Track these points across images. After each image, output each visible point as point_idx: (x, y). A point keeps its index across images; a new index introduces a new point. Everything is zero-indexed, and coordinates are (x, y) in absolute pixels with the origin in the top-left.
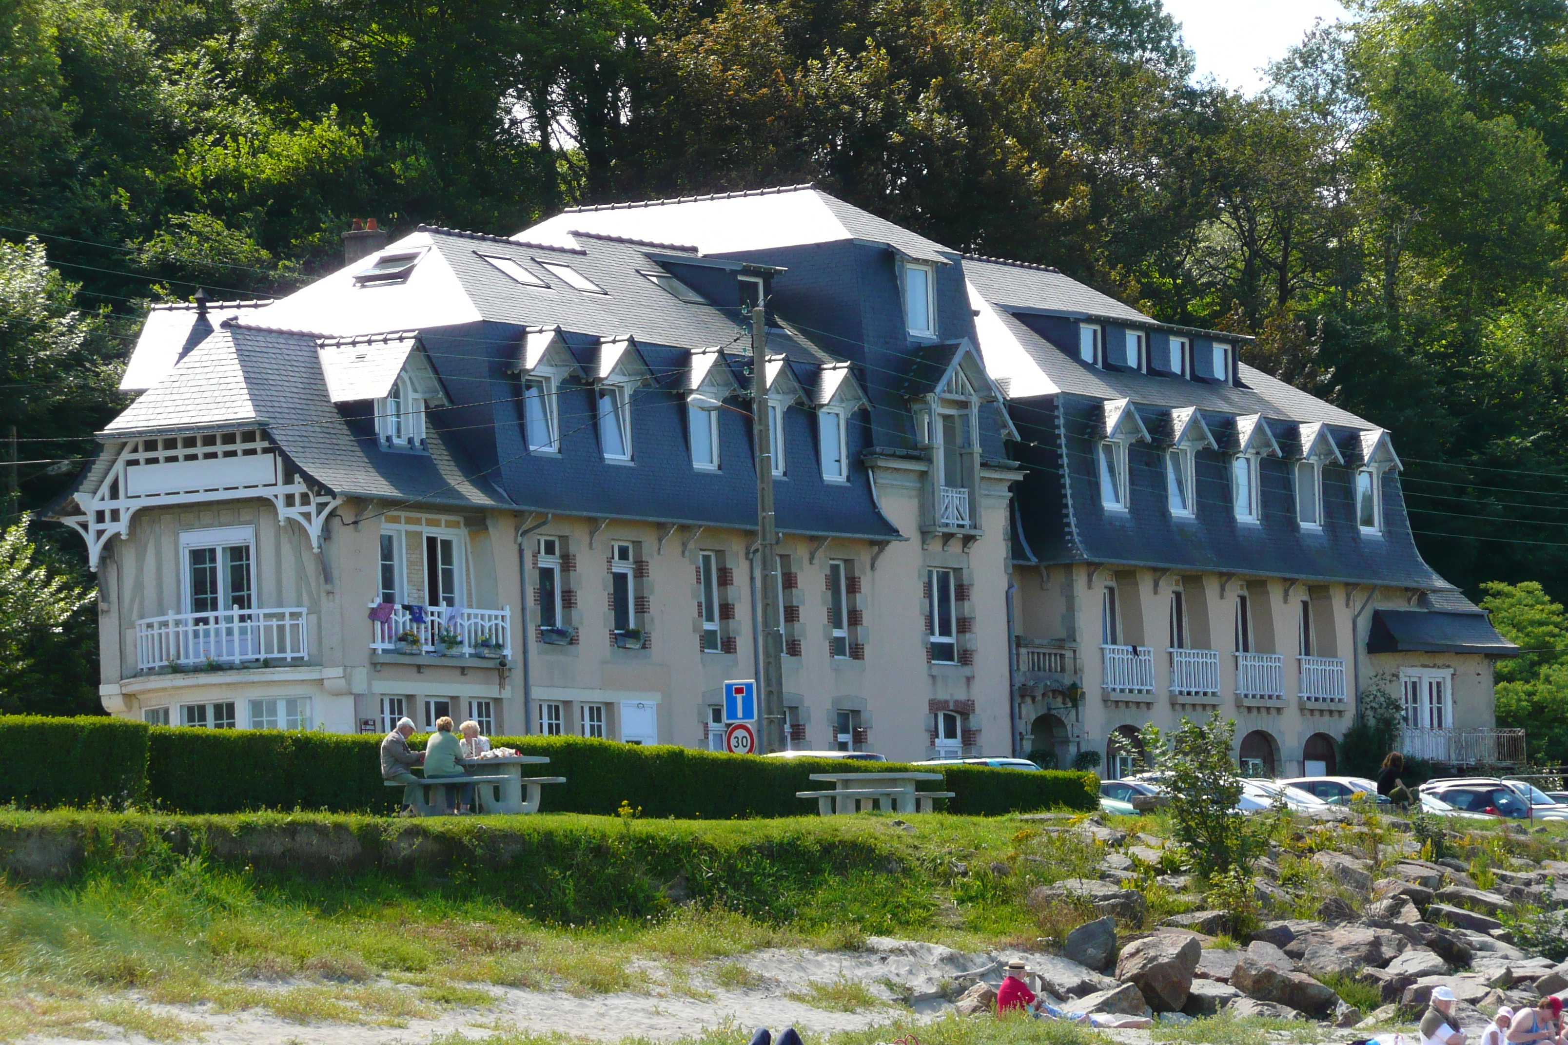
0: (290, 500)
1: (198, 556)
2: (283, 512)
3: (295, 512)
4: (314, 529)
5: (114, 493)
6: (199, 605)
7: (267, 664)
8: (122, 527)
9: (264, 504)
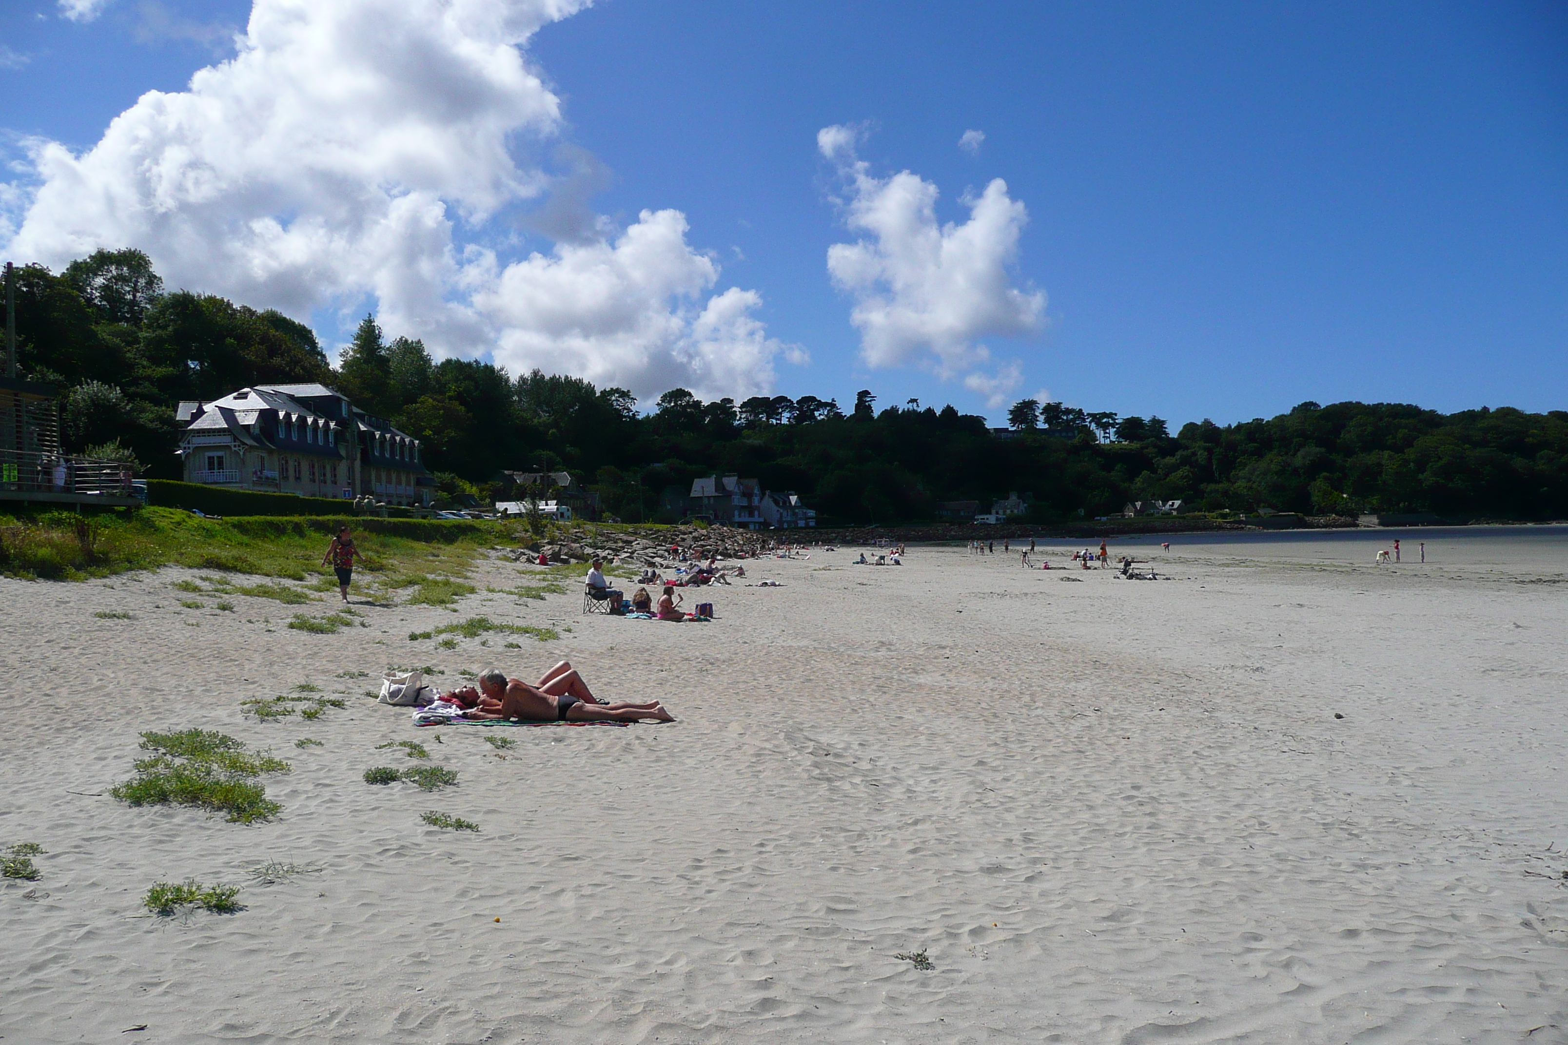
0: (235, 446)
1: (209, 458)
2: (233, 449)
3: (236, 449)
4: (241, 453)
5: (189, 443)
6: (210, 469)
7: (229, 483)
8: (191, 451)
9: (229, 447)
